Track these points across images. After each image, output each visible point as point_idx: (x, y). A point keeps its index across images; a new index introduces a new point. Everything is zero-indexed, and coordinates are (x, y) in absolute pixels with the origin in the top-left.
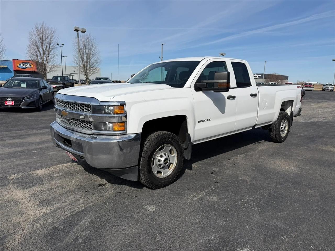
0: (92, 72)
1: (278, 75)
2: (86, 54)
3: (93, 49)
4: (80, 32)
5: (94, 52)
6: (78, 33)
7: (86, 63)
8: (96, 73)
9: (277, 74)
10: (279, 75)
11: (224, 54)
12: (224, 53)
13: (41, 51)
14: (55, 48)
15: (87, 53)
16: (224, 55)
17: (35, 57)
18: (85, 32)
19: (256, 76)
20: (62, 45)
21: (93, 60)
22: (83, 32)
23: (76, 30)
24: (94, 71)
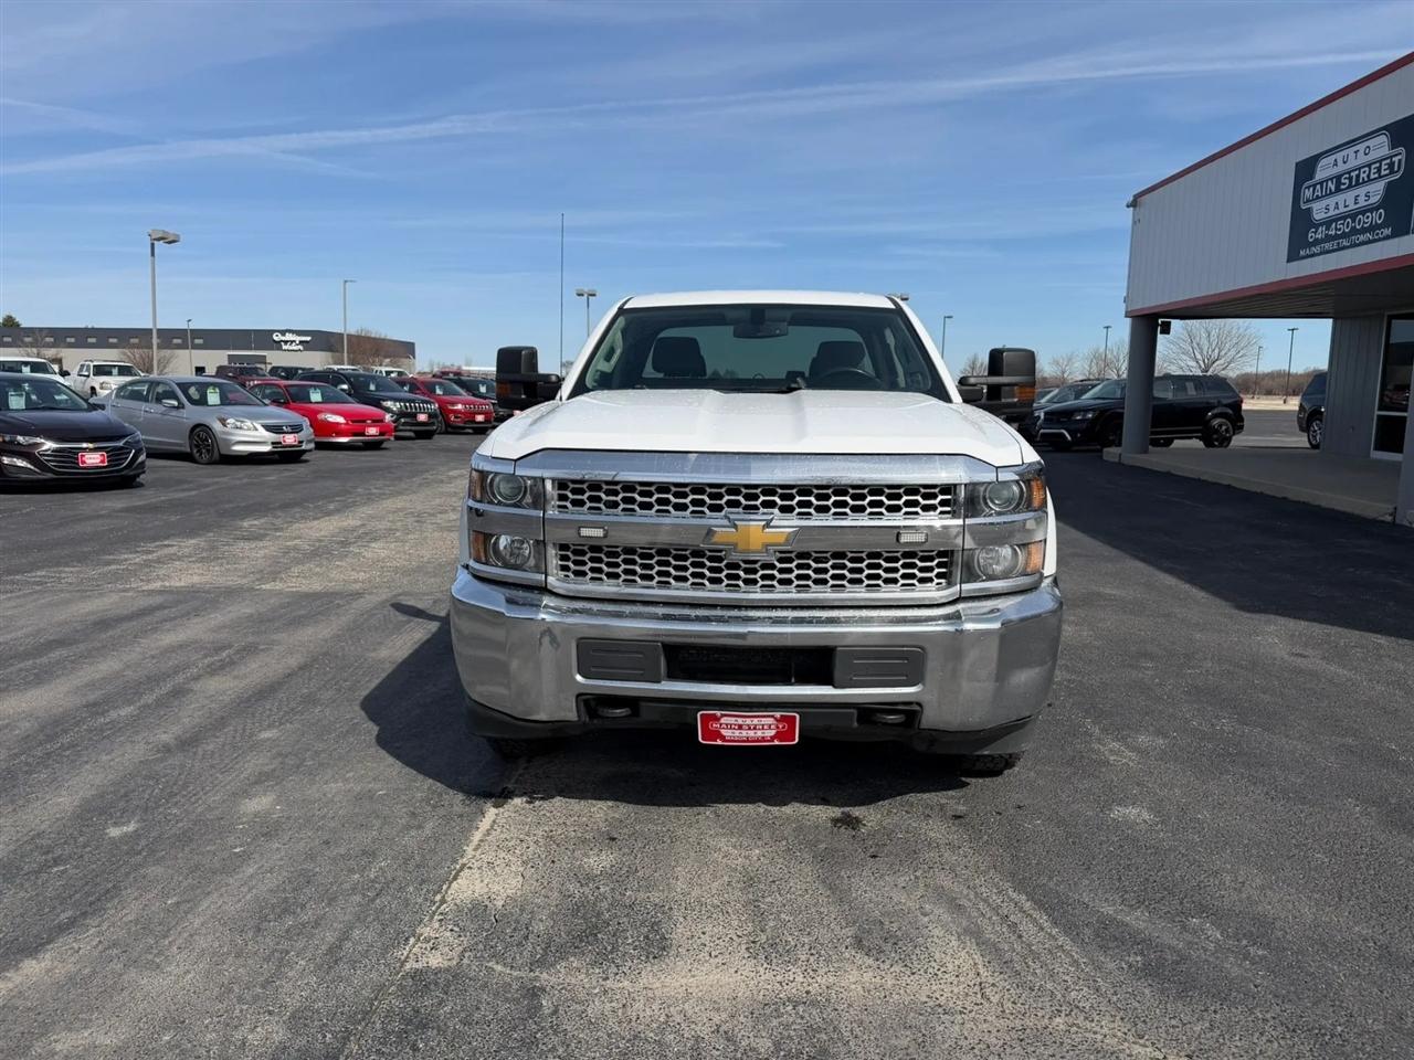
1: (379, 339)
9: (373, 336)
10: (383, 337)
11: (175, 235)
12: (171, 230)
16: (174, 241)
19: (292, 342)
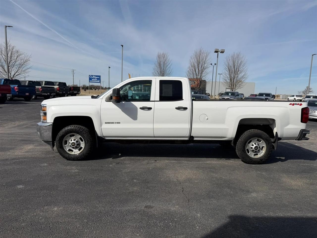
0: (238, 87)
2: (234, 70)
3: (242, 65)
4: (220, 52)
5: (242, 68)
6: (218, 54)
7: (233, 79)
8: (242, 87)
13: (197, 70)
14: (208, 68)
15: (236, 70)
17: (192, 76)
18: (224, 52)
20: (215, 64)
21: (240, 76)
22: (222, 52)
23: (216, 52)
24: (240, 86)
